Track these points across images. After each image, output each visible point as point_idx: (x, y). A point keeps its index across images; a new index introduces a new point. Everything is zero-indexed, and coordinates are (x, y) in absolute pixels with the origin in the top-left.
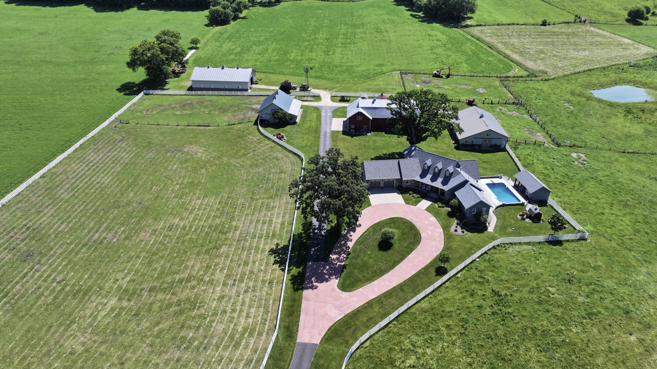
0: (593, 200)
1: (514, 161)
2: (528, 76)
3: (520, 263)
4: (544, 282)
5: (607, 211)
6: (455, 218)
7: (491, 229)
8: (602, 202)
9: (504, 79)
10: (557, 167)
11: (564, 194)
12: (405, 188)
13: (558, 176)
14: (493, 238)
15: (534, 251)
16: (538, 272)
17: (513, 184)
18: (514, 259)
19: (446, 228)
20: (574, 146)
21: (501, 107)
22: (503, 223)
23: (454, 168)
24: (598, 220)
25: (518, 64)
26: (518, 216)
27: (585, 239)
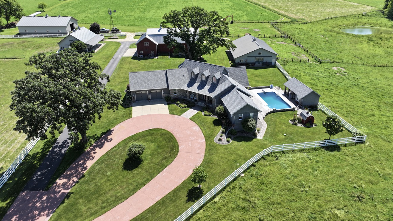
0: (360, 104)
1: (283, 74)
2: (292, 22)
3: (295, 177)
4: (327, 201)
5: (376, 113)
6: (220, 126)
7: (260, 136)
8: (369, 105)
9: (274, 24)
10: (322, 78)
11: (331, 100)
12: (174, 99)
13: (324, 85)
14: (263, 147)
15: (311, 160)
16: (318, 188)
17: (283, 92)
18: (287, 172)
19: (209, 138)
20: (333, 62)
21: (271, 40)
22: (274, 129)
23: (221, 74)
24: (371, 122)
25: (284, 16)
26: (290, 121)
27: (363, 143)
